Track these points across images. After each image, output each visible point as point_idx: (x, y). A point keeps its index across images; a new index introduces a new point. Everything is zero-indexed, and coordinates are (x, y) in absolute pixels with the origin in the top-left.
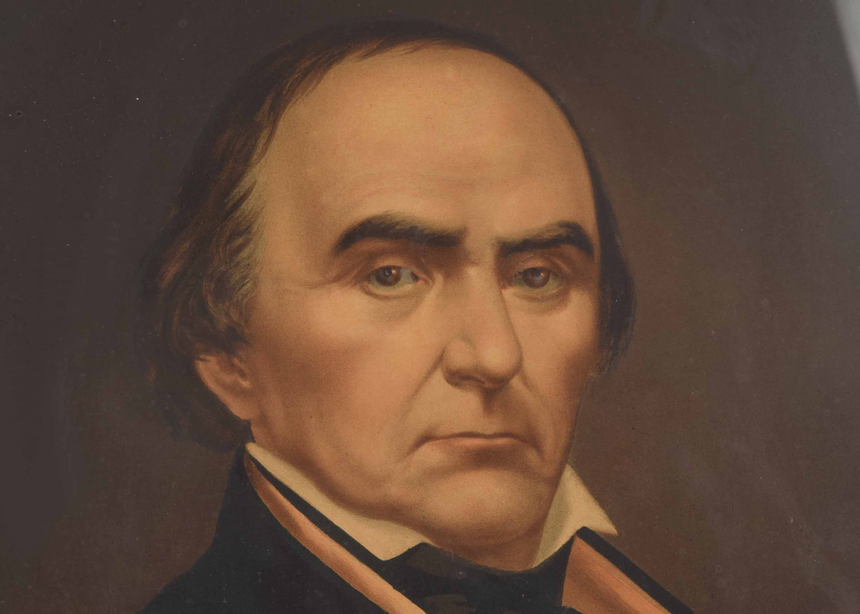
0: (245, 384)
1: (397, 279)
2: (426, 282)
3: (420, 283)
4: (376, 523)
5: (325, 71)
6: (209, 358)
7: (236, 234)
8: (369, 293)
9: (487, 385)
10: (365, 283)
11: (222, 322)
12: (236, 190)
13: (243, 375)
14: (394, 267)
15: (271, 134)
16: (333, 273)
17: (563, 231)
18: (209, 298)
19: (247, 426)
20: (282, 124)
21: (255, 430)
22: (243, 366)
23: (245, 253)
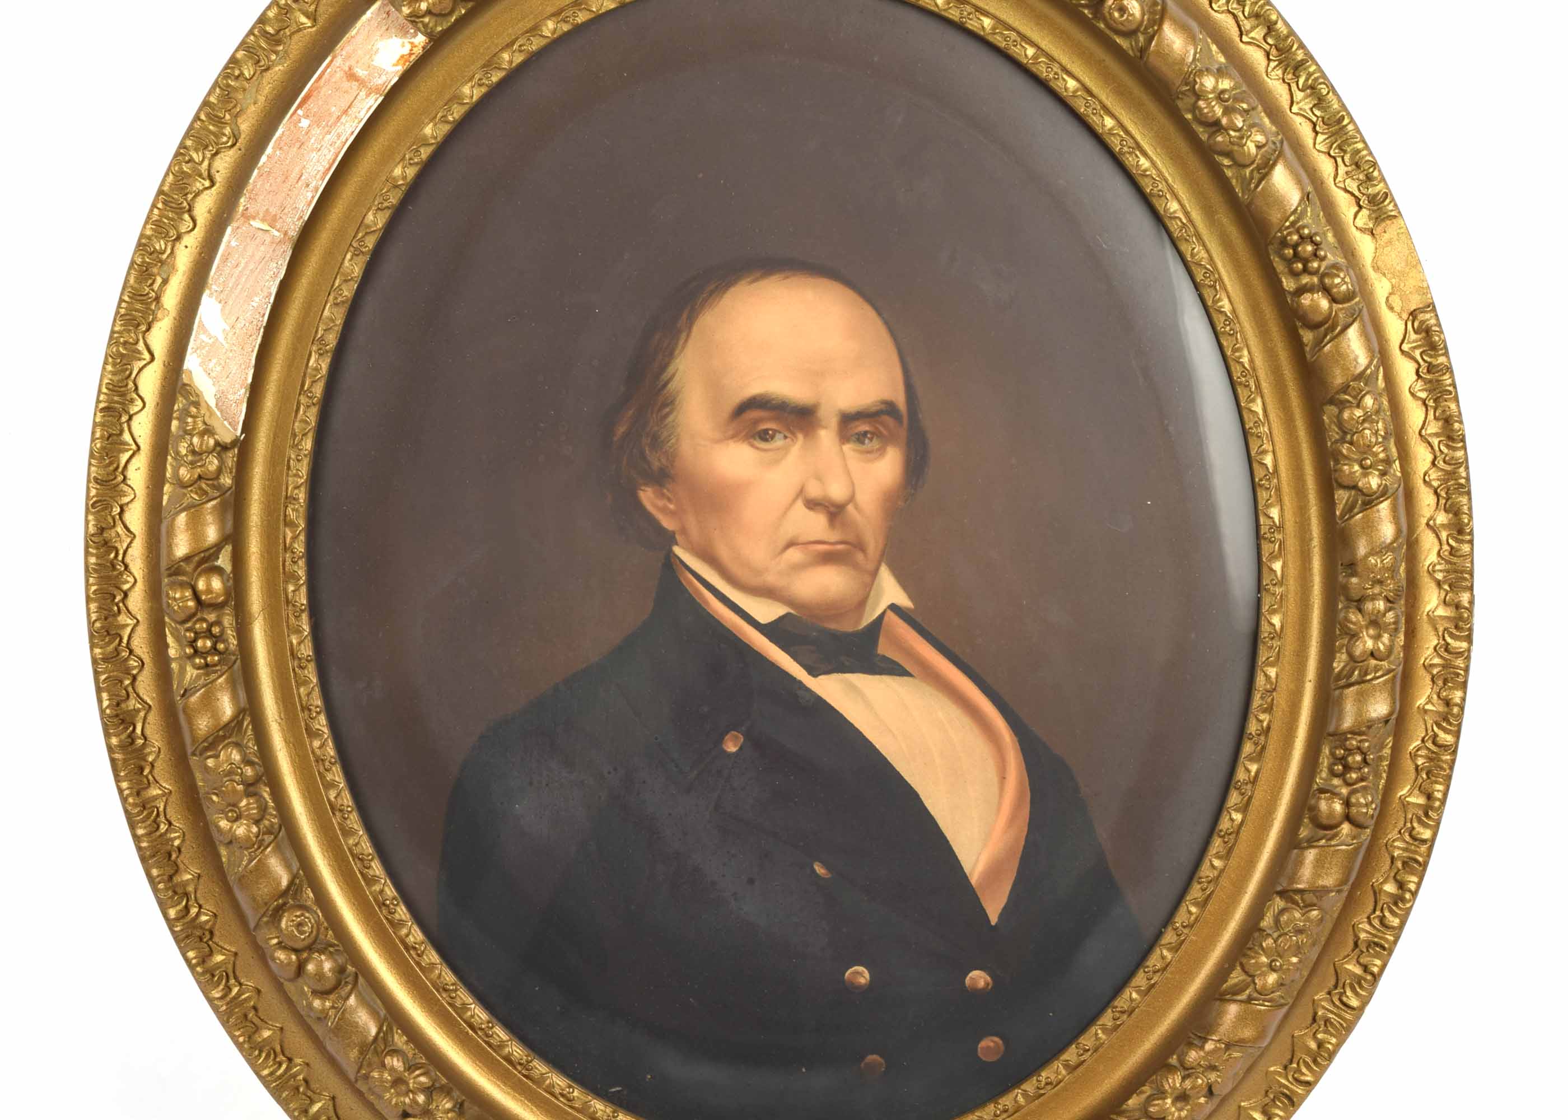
0: (672, 507)
1: (772, 437)
2: (793, 440)
3: (788, 440)
4: (758, 599)
5: (724, 292)
6: (647, 489)
7: (665, 405)
8: (753, 446)
9: (832, 509)
10: (751, 440)
11: (656, 465)
12: (665, 374)
13: (669, 500)
14: (771, 430)
15: (688, 336)
16: (731, 433)
17: (883, 407)
18: (647, 449)
19: (674, 533)
20: (695, 329)
21: (678, 537)
22: (669, 495)
23: (671, 418)
